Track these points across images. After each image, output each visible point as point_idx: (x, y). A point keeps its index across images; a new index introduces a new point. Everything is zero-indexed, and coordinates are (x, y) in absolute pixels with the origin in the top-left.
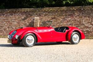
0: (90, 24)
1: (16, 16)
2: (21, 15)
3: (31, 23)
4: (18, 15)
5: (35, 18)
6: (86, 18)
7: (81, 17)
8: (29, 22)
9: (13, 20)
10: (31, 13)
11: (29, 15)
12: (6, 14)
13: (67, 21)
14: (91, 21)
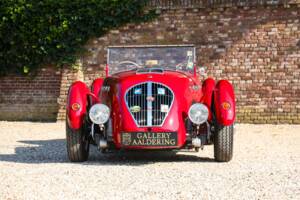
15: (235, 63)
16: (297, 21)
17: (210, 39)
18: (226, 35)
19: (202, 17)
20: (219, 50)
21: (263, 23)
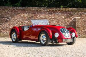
1: (56, 15)
2: (61, 14)
3: (71, 22)
4: (58, 14)
5: (76, 17)
8: (70, 21)
9: (52, 19)
10: (72, 13)
11: (70, 14)
12: (44, 12)
15: (12, 23)
16: (27, 14)
17: (5, 17)
18: (10, 16)
19: (3, 11)
20: (7, 20)
21: (19, 13)
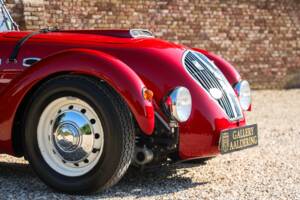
0: (225, 35)
6: (215, 13)
7: (202, 10)
13: (157, 23)
14: (230, 24)
